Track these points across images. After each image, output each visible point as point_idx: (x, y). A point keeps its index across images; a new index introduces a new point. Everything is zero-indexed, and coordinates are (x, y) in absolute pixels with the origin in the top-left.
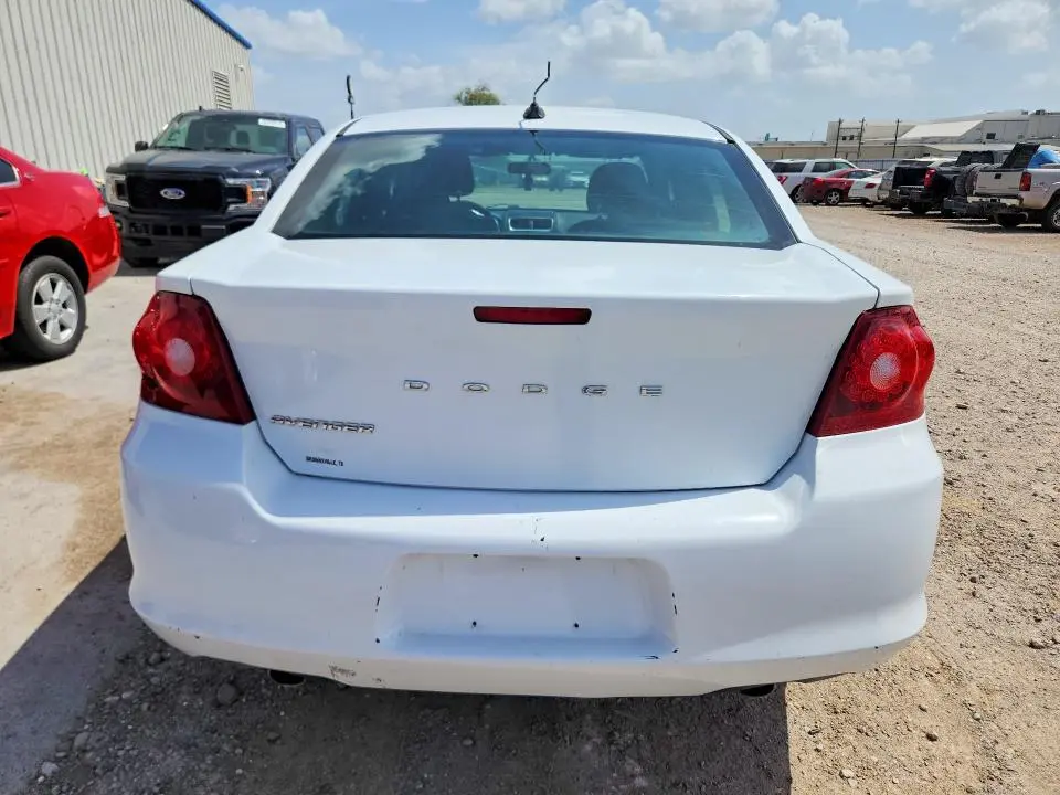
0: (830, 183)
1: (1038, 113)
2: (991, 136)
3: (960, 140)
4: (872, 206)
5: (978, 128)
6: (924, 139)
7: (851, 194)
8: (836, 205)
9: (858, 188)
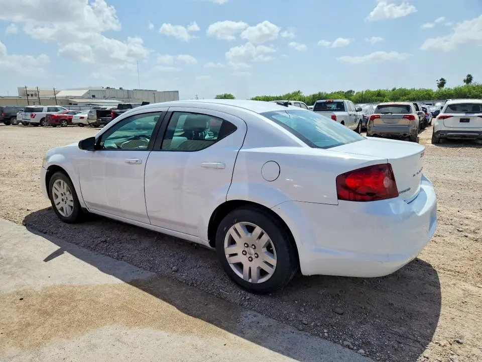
0: (61, 117)
1: (108, 88)
2: (94, 96)
3: (82, 98)
4: (83, 126)
5: (88, 93)
6: (67, 97)
7: (73, 121)
8: (66, 126)
9: (76, 118)
